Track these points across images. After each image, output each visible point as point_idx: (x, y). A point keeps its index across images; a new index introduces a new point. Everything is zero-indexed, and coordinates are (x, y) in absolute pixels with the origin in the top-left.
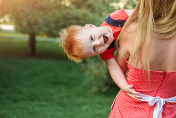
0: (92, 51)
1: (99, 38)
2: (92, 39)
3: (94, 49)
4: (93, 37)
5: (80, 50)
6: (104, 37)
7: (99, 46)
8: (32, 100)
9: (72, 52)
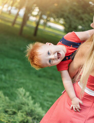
0: (48, 62)
1: (54, 53)
2: (49, 53)
3: (50, 61)
4: (50, 52)
5: (39, 61)
6: (58, 53)
7: (53, 59)
8: (51, 79)
9: (33, 61)
